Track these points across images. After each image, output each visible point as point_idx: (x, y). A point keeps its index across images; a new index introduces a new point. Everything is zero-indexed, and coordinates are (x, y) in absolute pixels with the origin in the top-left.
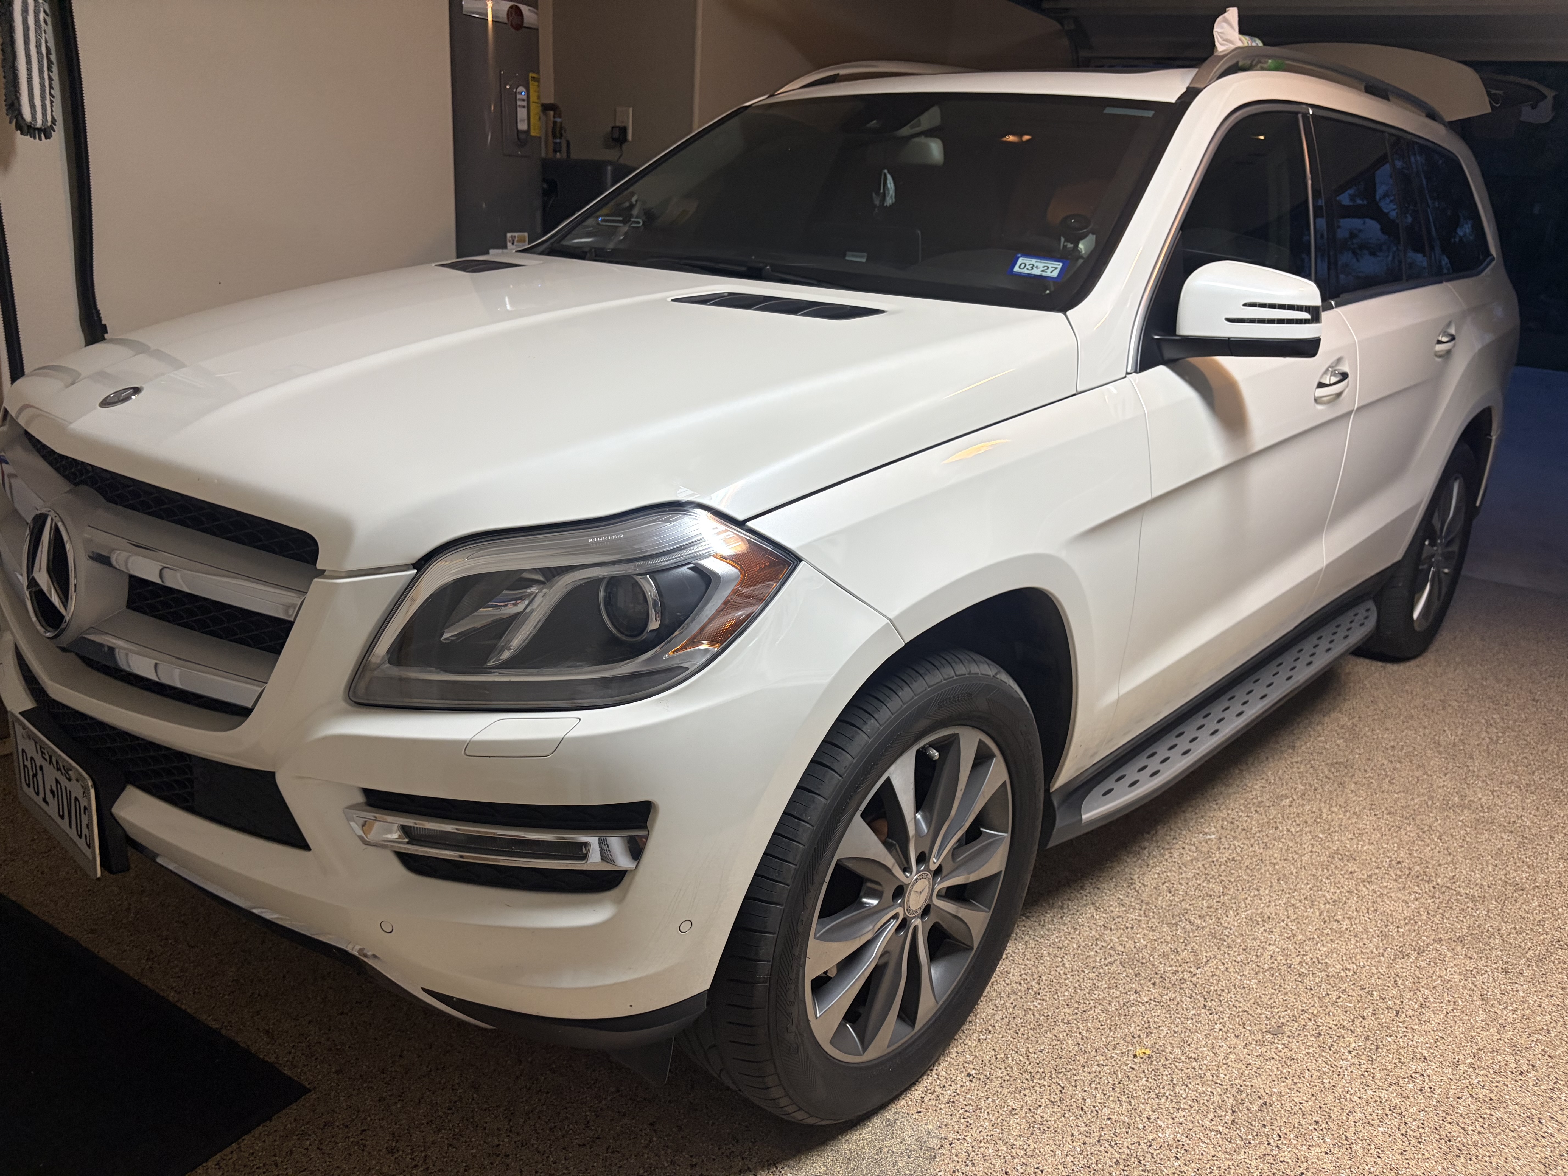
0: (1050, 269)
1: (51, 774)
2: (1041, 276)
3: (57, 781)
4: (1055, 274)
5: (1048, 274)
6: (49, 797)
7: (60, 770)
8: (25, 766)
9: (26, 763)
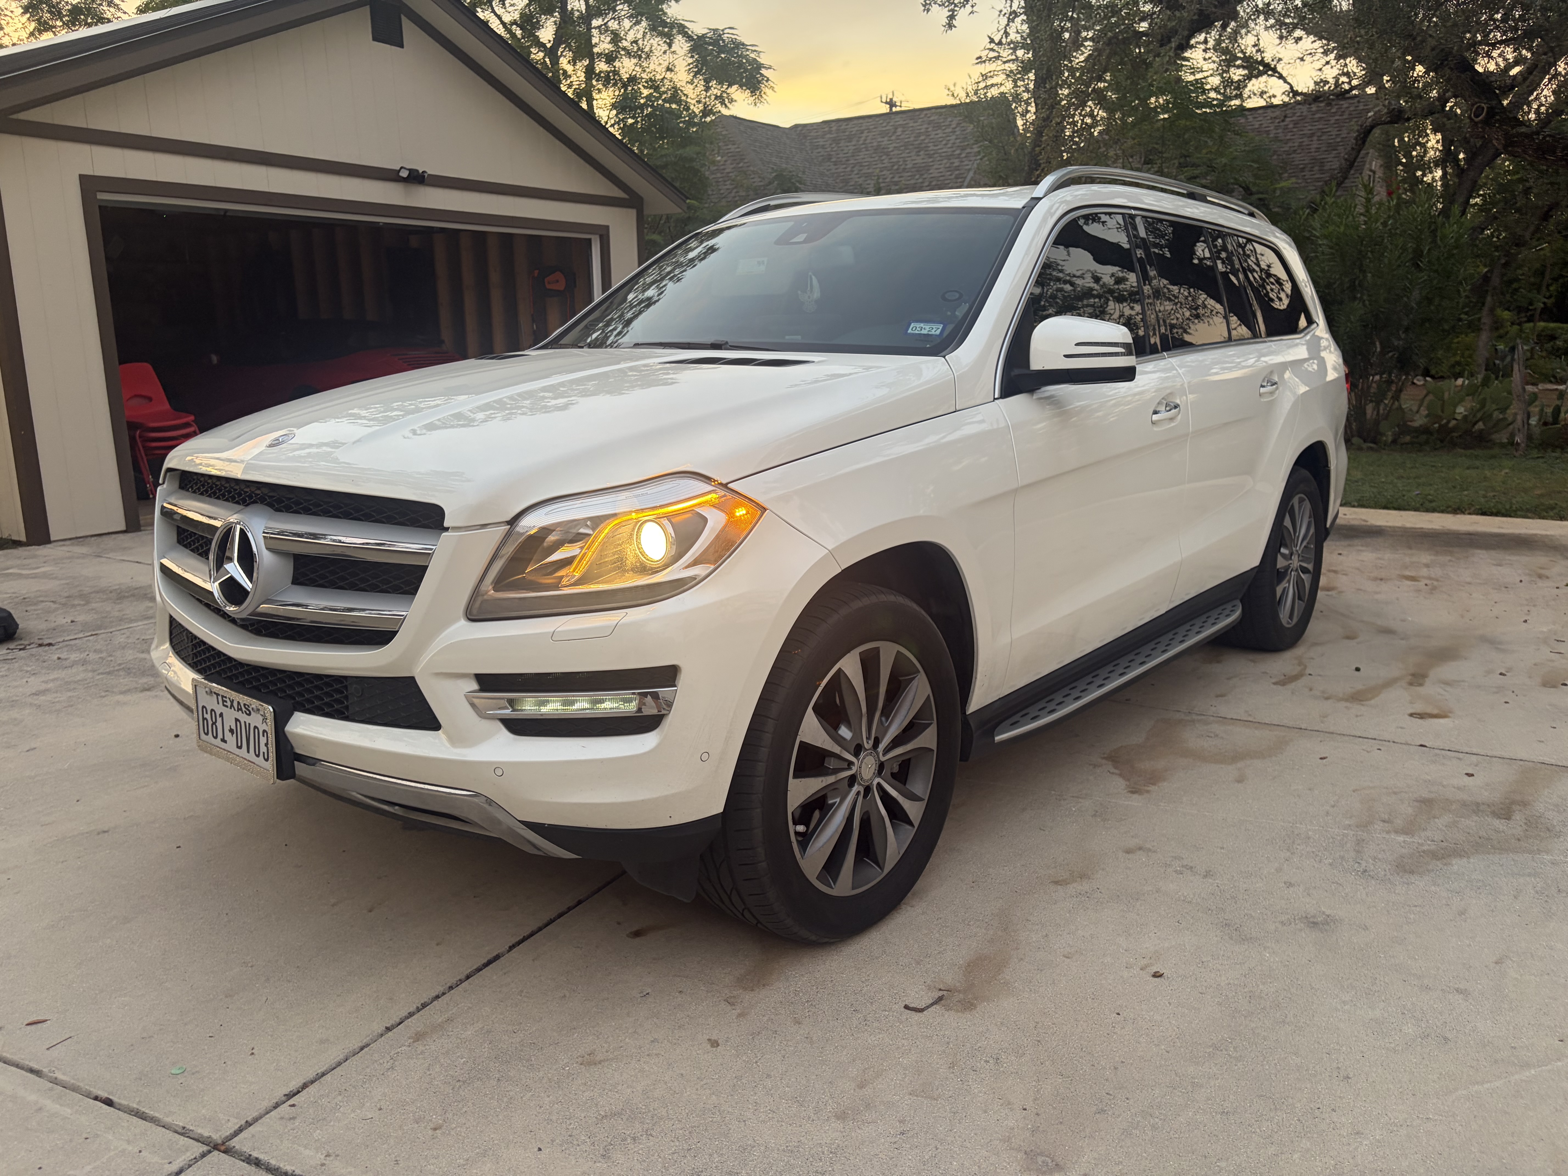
0: (935, 329)
1: (230, 716)
2: (928, 335)
3: (237, 720)
4: (938, 332)
5: (933, 332)
6: (228, 735)
7: (241, 709)
8: (204, 719)
9: (205, 716)
